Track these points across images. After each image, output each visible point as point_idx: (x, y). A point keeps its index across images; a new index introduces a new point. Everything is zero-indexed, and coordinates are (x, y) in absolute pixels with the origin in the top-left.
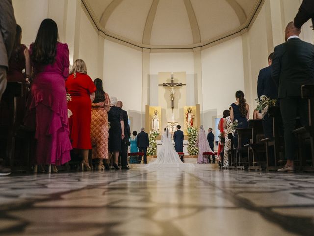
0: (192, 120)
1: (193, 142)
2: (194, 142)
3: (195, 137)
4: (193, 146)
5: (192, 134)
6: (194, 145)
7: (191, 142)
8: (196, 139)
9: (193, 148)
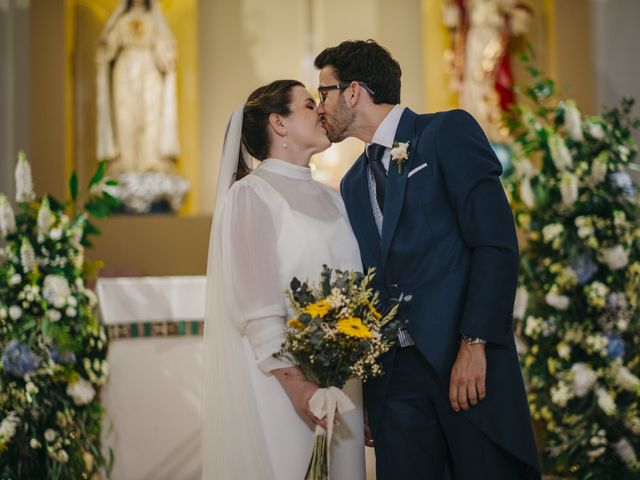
0: (505, 63)
1: (576, 293)
2: (598, 292)
3: (609, 237)
4: (580, 354)
5: (570, 188)
6: (598, 343)
7: (555, 299)
8: (617, 257)
9: (583, 376)
